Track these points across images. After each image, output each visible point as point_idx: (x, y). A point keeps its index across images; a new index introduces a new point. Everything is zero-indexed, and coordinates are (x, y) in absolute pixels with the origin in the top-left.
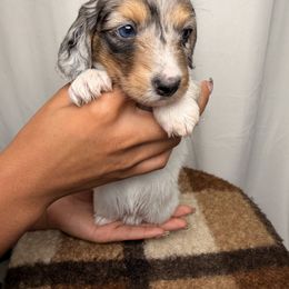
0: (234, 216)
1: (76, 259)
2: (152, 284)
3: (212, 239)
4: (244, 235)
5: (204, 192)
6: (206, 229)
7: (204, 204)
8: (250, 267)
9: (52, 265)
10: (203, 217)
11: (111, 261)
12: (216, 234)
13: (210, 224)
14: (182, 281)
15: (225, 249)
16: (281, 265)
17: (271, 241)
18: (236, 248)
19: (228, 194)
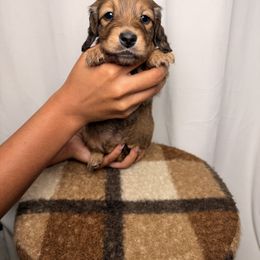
0: (195, 177)
1: (69, 199)
2: (125, 216)
3: (175, 192)
4: (200, 190)
5: (174, 161)
6: (172, 185)
7: (173, 168)
8: (202, 209)
9: (51, 201)
10: (170, 177)
11: (95, 201)
12: (179, 189)
13: (175, 181)
14: (147, 216)
15: (185, 197)
16: (227, 209)
17: (222, 194)
18: (194, 197)
19: (194, 163)
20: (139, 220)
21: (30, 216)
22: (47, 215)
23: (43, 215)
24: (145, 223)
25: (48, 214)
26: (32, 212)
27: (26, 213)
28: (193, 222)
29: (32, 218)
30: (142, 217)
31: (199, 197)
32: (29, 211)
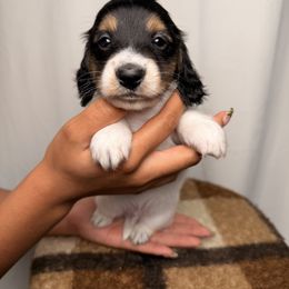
0: (240, 218)
2: (166, 271)
4: (248, 233)
8: (254, 258)
9: (72, 255)
10: (211, 219)
12: (223, 233)
13: (218, 224)
14: (192, 269)
15: (232, 243)
16: (282, 256)
17: (273, 238)
18: (242, 243)
20: (183, 275)
21: (49, 275)
22: (70, 273)
23: (66, 273)
24: (192, 279)
25: (72, 272)
26: (51, 270)
27: (43, 272)
28: (247, 275)
29: (51, 278)
30: (186, 271)
31: (248, 242)
32: (47, 269)
